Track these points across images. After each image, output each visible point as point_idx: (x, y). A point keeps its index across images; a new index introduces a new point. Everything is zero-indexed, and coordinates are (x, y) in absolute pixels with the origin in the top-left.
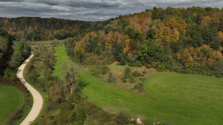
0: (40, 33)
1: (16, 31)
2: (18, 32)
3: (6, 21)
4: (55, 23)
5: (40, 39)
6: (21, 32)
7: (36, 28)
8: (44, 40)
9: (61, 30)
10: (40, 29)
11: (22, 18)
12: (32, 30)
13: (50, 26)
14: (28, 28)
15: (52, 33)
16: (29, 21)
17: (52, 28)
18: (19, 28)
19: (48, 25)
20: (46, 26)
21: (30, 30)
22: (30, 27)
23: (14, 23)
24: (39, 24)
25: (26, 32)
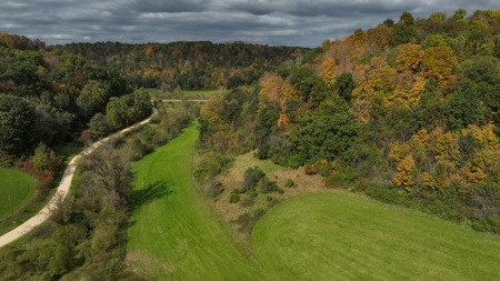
0: (202, 75)
1: (161, 70)
2: (164, 71)
3: (149, 51)
4: (236, 53)
5: (200, 87)
6: (169, 72)
7: (197, 63)
8: (208, 89)
9: (247, 69)
10: (204, 66)
11: (178, 43)
12: (190, 68)
13: (225, 60)
14: (183, 63)
15: (226, 75)
16: (187, 49)
17: (228, 63)
18: (168, 63)
19: (221, 58)
20: (218, 59)
21: (186, 67)
22: (187, 62)
23: (161, 55)
24: (206, 55)
25: (179, 71)
